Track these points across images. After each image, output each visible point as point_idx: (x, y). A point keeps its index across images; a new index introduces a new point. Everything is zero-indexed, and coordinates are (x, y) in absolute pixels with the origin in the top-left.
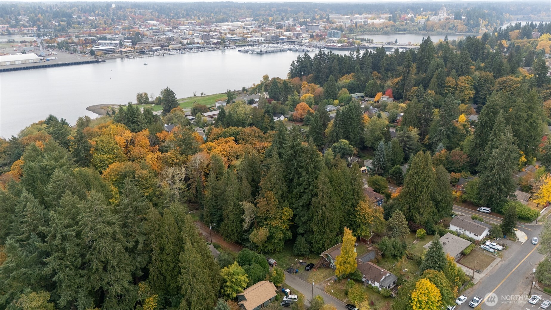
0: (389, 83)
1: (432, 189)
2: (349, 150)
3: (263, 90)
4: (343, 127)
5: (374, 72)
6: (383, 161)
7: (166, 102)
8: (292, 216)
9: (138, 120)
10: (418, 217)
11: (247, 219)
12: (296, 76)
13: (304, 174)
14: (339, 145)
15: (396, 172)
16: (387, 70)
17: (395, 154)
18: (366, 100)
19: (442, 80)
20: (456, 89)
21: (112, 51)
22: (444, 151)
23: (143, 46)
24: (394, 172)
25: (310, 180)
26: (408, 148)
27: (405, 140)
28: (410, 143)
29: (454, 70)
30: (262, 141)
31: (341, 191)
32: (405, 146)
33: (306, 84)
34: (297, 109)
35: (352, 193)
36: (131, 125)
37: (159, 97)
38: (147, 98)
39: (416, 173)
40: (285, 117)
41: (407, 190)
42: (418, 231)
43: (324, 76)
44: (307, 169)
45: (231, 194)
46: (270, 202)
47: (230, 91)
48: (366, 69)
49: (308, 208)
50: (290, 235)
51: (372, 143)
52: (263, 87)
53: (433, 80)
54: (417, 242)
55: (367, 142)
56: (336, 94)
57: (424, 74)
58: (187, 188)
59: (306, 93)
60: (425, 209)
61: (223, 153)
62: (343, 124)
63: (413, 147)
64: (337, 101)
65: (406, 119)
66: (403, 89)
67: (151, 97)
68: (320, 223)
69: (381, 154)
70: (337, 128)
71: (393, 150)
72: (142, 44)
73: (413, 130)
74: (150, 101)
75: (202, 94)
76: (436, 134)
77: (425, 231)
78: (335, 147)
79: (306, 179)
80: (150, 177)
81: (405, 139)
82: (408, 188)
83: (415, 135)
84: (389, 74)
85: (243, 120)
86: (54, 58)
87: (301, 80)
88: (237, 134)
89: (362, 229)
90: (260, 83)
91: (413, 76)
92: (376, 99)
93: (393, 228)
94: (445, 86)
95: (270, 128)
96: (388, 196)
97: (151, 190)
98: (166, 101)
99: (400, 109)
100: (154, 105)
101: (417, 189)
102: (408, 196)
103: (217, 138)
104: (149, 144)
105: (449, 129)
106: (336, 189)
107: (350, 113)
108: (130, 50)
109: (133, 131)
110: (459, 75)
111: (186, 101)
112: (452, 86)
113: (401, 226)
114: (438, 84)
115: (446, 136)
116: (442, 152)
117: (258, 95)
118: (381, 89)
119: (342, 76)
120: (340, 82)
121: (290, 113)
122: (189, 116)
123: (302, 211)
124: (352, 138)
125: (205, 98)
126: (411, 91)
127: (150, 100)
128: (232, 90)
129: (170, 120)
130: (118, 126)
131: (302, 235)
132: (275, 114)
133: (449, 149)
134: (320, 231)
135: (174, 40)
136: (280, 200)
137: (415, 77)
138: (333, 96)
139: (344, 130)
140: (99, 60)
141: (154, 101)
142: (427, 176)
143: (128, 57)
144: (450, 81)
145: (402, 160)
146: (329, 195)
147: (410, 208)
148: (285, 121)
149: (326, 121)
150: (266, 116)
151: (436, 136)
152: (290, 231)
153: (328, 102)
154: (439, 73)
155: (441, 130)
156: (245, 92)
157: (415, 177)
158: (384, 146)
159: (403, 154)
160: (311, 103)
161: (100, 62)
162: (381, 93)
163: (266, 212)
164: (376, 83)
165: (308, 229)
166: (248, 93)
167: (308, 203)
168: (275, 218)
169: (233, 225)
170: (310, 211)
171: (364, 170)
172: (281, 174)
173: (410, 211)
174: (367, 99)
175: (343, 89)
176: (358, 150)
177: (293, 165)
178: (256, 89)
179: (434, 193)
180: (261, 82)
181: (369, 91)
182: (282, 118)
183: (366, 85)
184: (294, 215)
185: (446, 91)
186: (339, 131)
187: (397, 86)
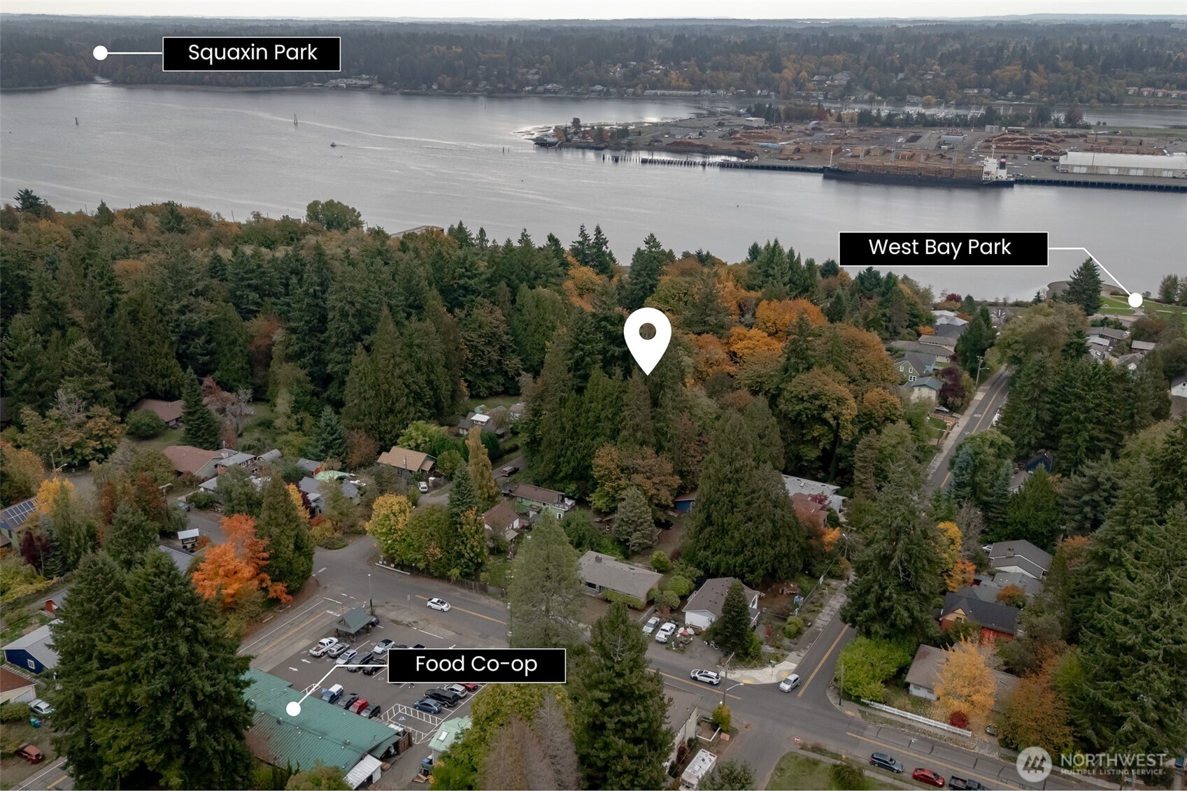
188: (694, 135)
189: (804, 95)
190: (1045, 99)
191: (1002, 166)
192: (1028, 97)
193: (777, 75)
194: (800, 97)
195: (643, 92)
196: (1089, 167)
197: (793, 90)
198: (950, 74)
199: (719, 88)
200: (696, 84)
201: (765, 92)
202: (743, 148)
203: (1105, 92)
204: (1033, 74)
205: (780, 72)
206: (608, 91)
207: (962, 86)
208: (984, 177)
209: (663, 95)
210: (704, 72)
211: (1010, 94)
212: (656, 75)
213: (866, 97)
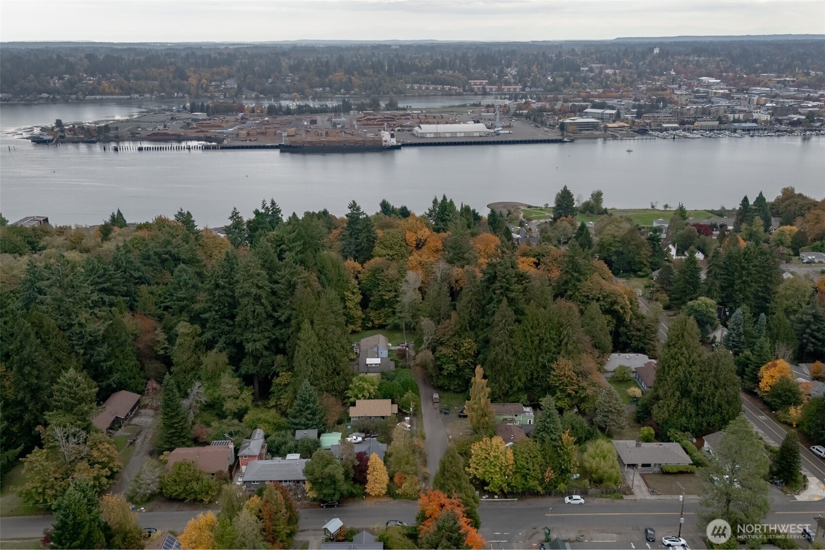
21: (594, 126)
23: (648, 121)
40: (706, 256)
42: (642, 428)
62: (724, 274)
72: (649, 118)
75: (667, 206)
77: (652, 432)
86: (508, 132)
108: (624, 127)
135: (709, 114)
140: (565, 140)
143: (614, 137)
161: (566, 142)
182: (699, 256)
188: (161, 127)
189: (209, 95)
190: (364, 93)
191: (392, 136)
192: (353, 92)
193: (185, 82)
194: (205, 97)
195: (84, 98)
196: (435, 133)
197: (200, 92)
198: (302, 79)
199: (145, 93)
200: (127, 91)
201: (181, 95)
202: (208, 135)
203: (395, 87)
204: (352, 78)
205: (187, 79)
206: (54, 97)
207: (312, 86)
208: (384, 144)
209: (102, 99)
210: (129, 81)
211: (342, 91)
212: (90, 84)
213: (253, 95)
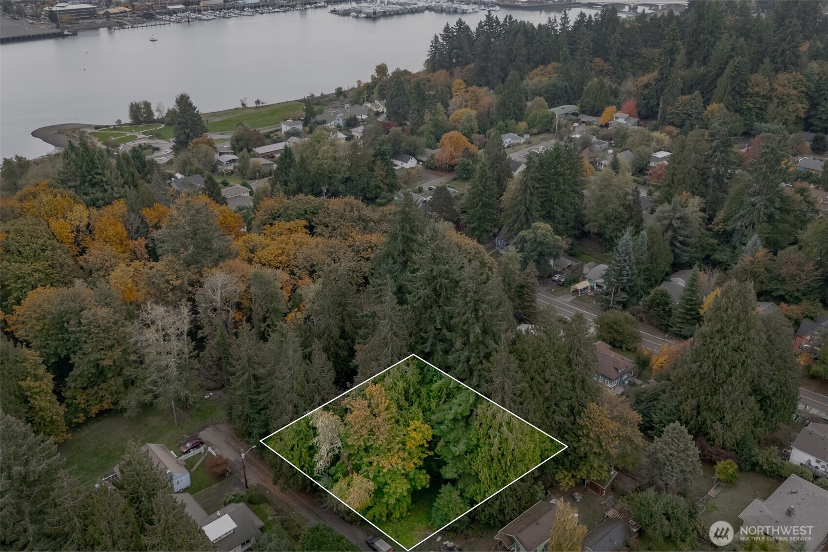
0: (629, 85)
1: (755, 370)
2: (554, 247)
3: (375, 95)
4: (541, 193)
5: (597, 60)
6: (627, 275)
7: (180, 126)
8: (430, 438)
9: (105, 179)
10: (720, 432)
11: (324, 450)
12: (442, 67)
13: (458, 344)
14: (532, 235)
15: (658, 300)
16: (622, 55)
17: (653, 258)
18: (583, 122)
19: (741, 81)
20: (770, 99)
21: (91, 14)
22: (762, 252)
23: (149, 4)
24: (653, 300)
25: (473, 361)
26: (681, 242)
27: (675, 225)
28: (686, 233)
29: (767, 60)
30: (365, 230)
31: (547, 382)
32: (674, 238)
33: (461, 84)
34: (443, 144)
35: (570, 385)
36: (90, 190)
37: (174, 109)
38: (150, 113)
39: (718, 331)
40: (419, 161)
41: (695, 367)
42: (720, 465)
43: (496, 69)
44: (466, 334)
45: (287, 387)
46: (376, 411)
47: (313, 95)
48: (581, 56)
49: (467, 422)
50: (423, 480)
51: (601, 226)
52: (376, 90)
53: (722, 81)
54: (718, 491)
55: (591, 224)
56: (522, 109)
57: (702, 68)
58: (194, 350)
59: (460, 108)
60: (736, 412)
61: (280, 258)
62: (540, 187)
63: (693, 241)
64: (523, 125)
65: (674, 174)
66: (658, 98)
67: (158, 110)
68: (496, 460)
69: (625, 261)
70: (528, 197)
71: (648, 250)
73: (692, 200)
74: (155, 117)
75: (258, 102)
76: (742, 212)
77: (736, 466)
78: (523, 240)
79: (463, 358)
80: (115, 323)
81: (675, 223)
82: (699, 363)
83: (696, 212)
84: (627, 63)
85: (330, 172)
87: (452, 75)
88: (313, 213)
89: (592, 466)
90: (370, 81)
91: (680, 73)
92: (601, 120)
93: (665, 464)
94: (747, 94)
95: (386, 187)
96: (643, 364)
97: (117, 352)
98: (180, 123)
99: (653, 144)
100: (163, 126)
101: (718, 368)
102: (696, 380)
103: (271, 221)
104: (125, 234)
105: (772, 201)
106: (532, 379)
107: (555, 163)
108: (125, 12)
109: (93, 204)
110: (777, 70)
111: (225, 117)
112: (762, 93)
113: (683, 459)
114: (733, 89)
115: (766, 219)
116: (758, 255)
117: (366, 107)
118: (612, 99)
119: (533, 68)
120: (530, 82)
121: (429, 152)
122: (227, 153)
123: (452, 430)
124: (558, 216)
125: (262, 110)
126: (677, 104)
127: (156, 115)
128: (317, 94)
129: (186, 165)
130: (59, 196)
131: (453, 482)
132: (396, 155)
133: (773, 246)
134: (496, 478)
136: (403, 402)
137: (682, 73)
138: (515, 114)
139: (542, 200)
140: (66, 32)
141: (163, 118)
142: (743, 340)
143: (121, 25)
144: (759, 81)
145: (668, 269)
146: (519, 400)
147: (698, 406)
148: (418, 170)
149: (502, 175)
150: (378, 162)
151: (743, 216)
152: (424, 471)
153: (506, 126)
154: (736, 67)
155: (754, 205)
156: (342, 97)
157: (716, 340)
158: (631, 243)
159: (671, 256)
160: (472, 129)
161: (67, 35)
162: (614, 107)
163: (367, 436)
164: (602, 86)
165: (467, 472)
166: (347, 100)
167: (467, 413)
168: (389, 450)
169: (292, 456)
170: (473, 432)
171: (585, 289)
172: (404, 343)
173: (699, 413)
174: (585, 118)
175: (537, 98)
176: (570, 240)
177: (432, 320)
178: (362, 94)
179: (760, 377)
180: (373, 78)
181: (588, 102)
182: (412, 163)
183: (582, 89)
184: (434, 436)
185: (749, 104)
186: (531, 202)
187: (646, 91)
